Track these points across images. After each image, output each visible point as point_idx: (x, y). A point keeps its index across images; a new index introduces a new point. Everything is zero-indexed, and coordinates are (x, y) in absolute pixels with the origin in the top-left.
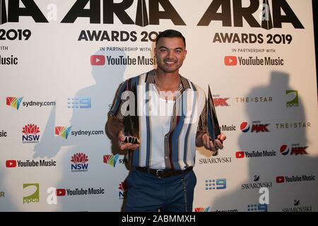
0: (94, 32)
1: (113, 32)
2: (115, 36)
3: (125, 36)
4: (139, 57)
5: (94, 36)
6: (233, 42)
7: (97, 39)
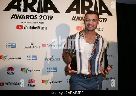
0: (18, 15)
1: (27, 15)
2: (28, 17)
3: (32, 17)
4: (38, 26)
5: (18, 17)
6: (81, 20)
7: (20, 18)
